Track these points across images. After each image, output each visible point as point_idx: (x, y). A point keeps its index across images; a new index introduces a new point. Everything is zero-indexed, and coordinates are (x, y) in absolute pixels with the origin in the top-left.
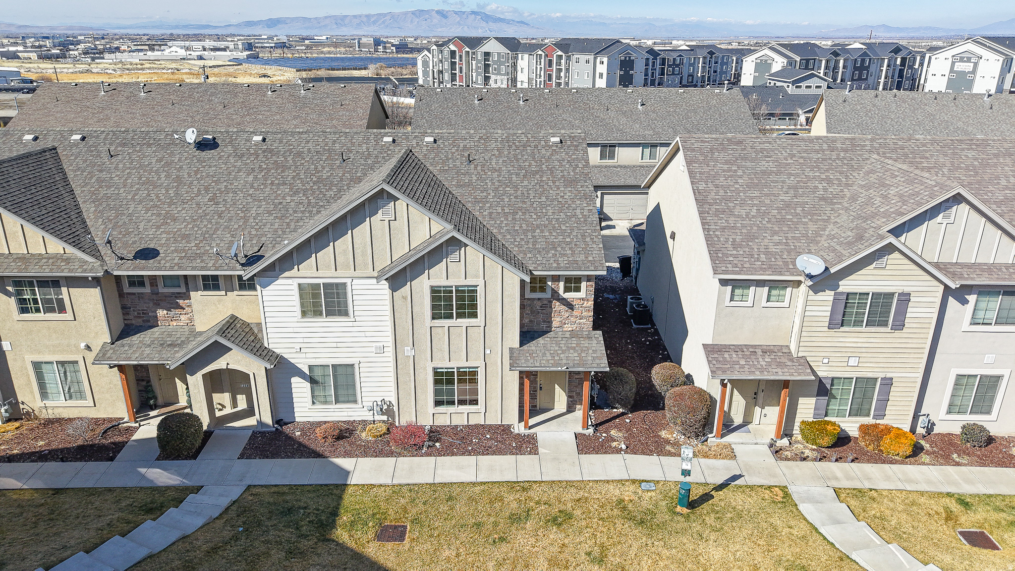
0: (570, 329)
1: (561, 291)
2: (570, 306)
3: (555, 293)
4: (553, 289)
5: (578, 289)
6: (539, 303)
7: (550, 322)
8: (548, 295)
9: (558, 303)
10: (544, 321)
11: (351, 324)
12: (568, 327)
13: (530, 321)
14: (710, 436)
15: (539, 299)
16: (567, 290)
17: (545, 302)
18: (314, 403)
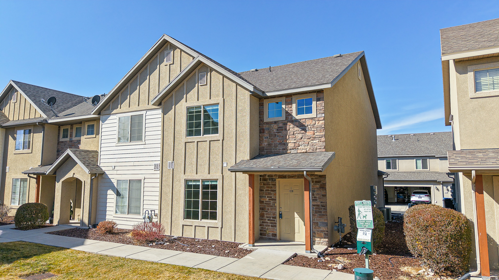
0: (304, 151)
1: (294, 114)
2: (303, 127)
3: (288, 114)
4: (287, 112)
5: (309, 111)
6: (275, 127)
7: (286, 144)
8: (283, 118)
9: (292, 126)
10: (280, 144)
11: (142, 147)
12: (302, 149)
13: (269, 144)
14: (472, 274)
15: (275, 122)
16: (300, 112)
17: (281, 125)
18: (116, 212)
